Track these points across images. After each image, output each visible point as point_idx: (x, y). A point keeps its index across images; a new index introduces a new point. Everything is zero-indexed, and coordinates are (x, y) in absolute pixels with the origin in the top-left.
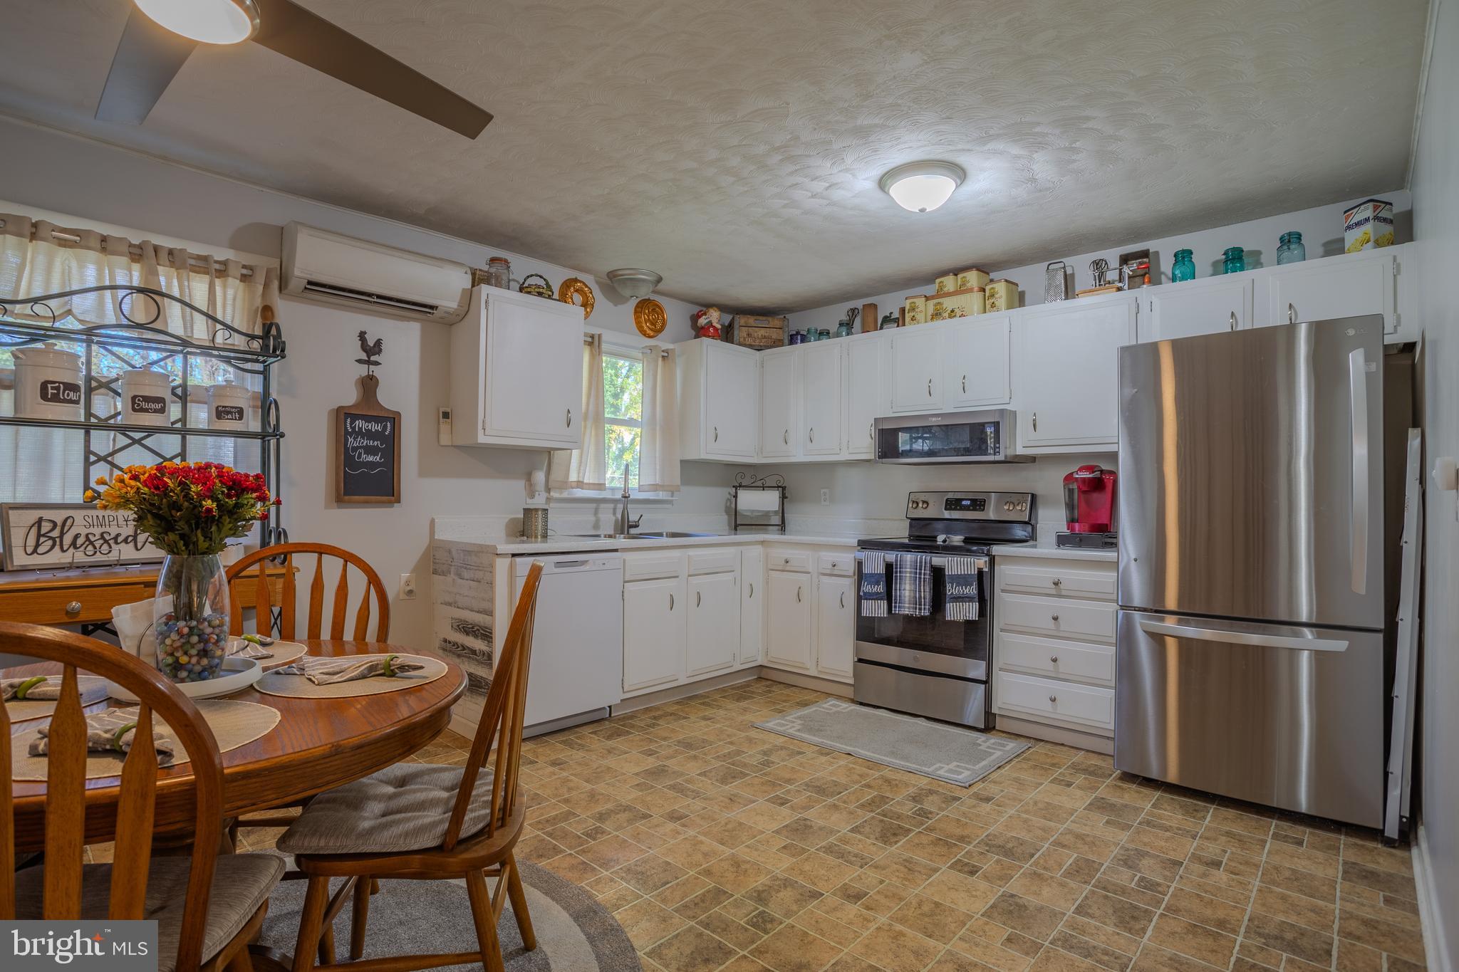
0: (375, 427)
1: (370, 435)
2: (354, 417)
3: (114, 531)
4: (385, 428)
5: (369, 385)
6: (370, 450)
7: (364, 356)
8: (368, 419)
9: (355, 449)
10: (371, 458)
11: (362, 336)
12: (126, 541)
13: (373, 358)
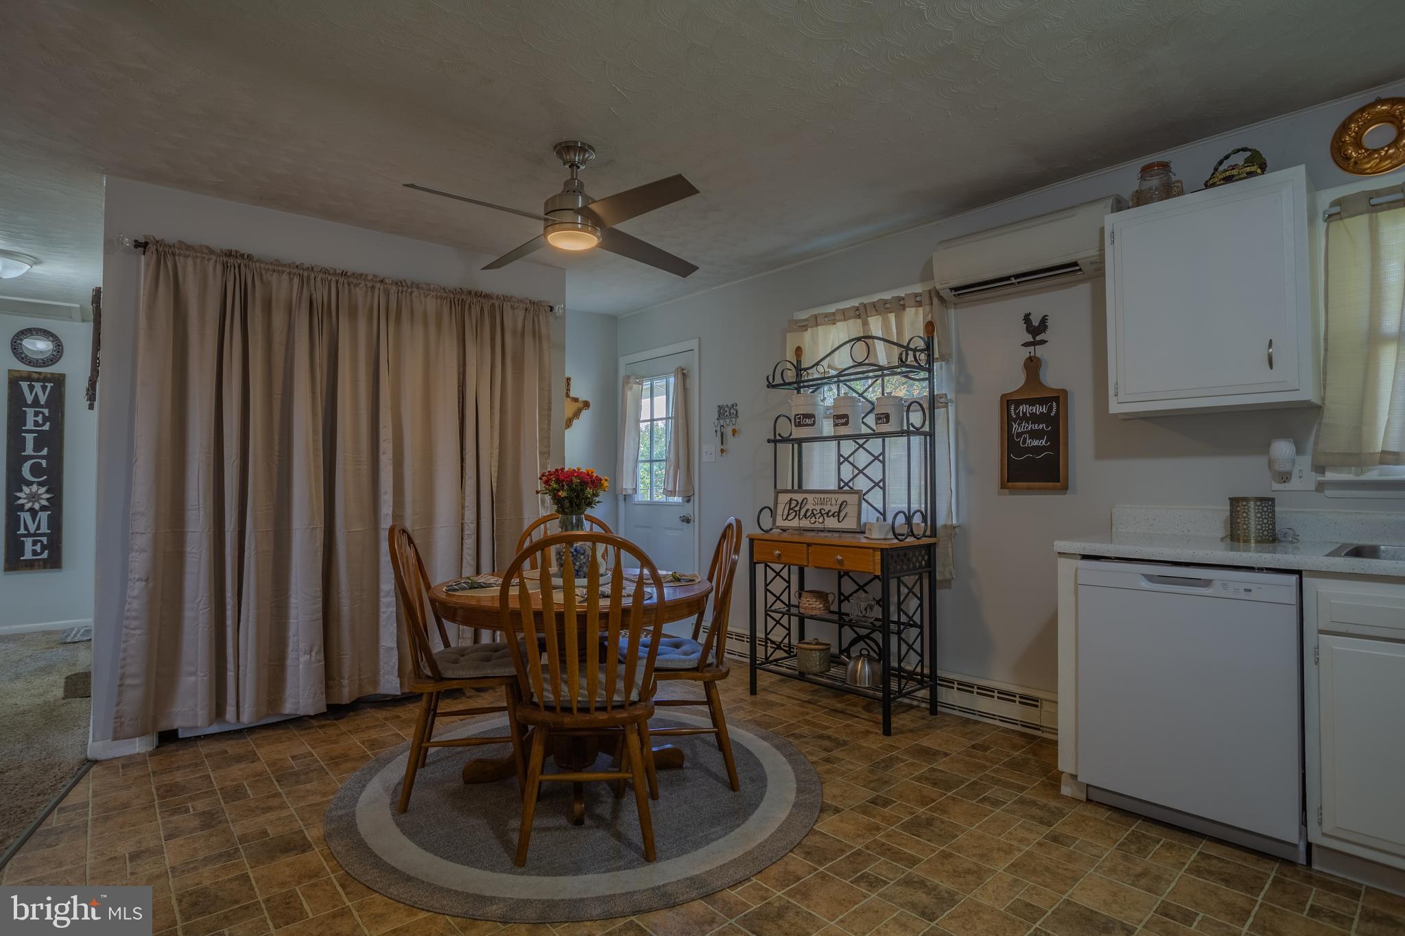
0: (1039, 409)
1: (1034, 418)
2: (1019, 403)
3: (827, 508)
4: (1050, 409)
5: (1033, 366)
6: (1035, 435)
7: (1029, 338)
8: (1031, 402)
9: (1020, 435)
10: (1036, 443)
11: (1027, 319)
12: (833, 515)
13: (1038, 338)
